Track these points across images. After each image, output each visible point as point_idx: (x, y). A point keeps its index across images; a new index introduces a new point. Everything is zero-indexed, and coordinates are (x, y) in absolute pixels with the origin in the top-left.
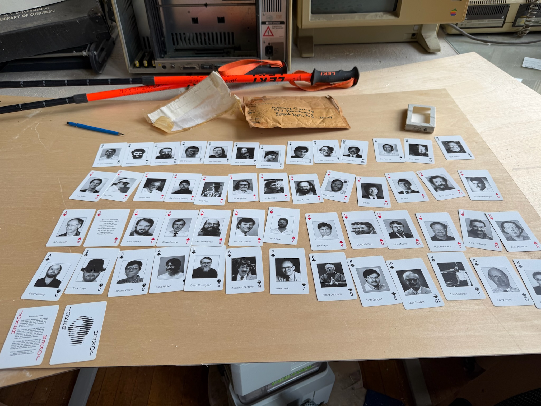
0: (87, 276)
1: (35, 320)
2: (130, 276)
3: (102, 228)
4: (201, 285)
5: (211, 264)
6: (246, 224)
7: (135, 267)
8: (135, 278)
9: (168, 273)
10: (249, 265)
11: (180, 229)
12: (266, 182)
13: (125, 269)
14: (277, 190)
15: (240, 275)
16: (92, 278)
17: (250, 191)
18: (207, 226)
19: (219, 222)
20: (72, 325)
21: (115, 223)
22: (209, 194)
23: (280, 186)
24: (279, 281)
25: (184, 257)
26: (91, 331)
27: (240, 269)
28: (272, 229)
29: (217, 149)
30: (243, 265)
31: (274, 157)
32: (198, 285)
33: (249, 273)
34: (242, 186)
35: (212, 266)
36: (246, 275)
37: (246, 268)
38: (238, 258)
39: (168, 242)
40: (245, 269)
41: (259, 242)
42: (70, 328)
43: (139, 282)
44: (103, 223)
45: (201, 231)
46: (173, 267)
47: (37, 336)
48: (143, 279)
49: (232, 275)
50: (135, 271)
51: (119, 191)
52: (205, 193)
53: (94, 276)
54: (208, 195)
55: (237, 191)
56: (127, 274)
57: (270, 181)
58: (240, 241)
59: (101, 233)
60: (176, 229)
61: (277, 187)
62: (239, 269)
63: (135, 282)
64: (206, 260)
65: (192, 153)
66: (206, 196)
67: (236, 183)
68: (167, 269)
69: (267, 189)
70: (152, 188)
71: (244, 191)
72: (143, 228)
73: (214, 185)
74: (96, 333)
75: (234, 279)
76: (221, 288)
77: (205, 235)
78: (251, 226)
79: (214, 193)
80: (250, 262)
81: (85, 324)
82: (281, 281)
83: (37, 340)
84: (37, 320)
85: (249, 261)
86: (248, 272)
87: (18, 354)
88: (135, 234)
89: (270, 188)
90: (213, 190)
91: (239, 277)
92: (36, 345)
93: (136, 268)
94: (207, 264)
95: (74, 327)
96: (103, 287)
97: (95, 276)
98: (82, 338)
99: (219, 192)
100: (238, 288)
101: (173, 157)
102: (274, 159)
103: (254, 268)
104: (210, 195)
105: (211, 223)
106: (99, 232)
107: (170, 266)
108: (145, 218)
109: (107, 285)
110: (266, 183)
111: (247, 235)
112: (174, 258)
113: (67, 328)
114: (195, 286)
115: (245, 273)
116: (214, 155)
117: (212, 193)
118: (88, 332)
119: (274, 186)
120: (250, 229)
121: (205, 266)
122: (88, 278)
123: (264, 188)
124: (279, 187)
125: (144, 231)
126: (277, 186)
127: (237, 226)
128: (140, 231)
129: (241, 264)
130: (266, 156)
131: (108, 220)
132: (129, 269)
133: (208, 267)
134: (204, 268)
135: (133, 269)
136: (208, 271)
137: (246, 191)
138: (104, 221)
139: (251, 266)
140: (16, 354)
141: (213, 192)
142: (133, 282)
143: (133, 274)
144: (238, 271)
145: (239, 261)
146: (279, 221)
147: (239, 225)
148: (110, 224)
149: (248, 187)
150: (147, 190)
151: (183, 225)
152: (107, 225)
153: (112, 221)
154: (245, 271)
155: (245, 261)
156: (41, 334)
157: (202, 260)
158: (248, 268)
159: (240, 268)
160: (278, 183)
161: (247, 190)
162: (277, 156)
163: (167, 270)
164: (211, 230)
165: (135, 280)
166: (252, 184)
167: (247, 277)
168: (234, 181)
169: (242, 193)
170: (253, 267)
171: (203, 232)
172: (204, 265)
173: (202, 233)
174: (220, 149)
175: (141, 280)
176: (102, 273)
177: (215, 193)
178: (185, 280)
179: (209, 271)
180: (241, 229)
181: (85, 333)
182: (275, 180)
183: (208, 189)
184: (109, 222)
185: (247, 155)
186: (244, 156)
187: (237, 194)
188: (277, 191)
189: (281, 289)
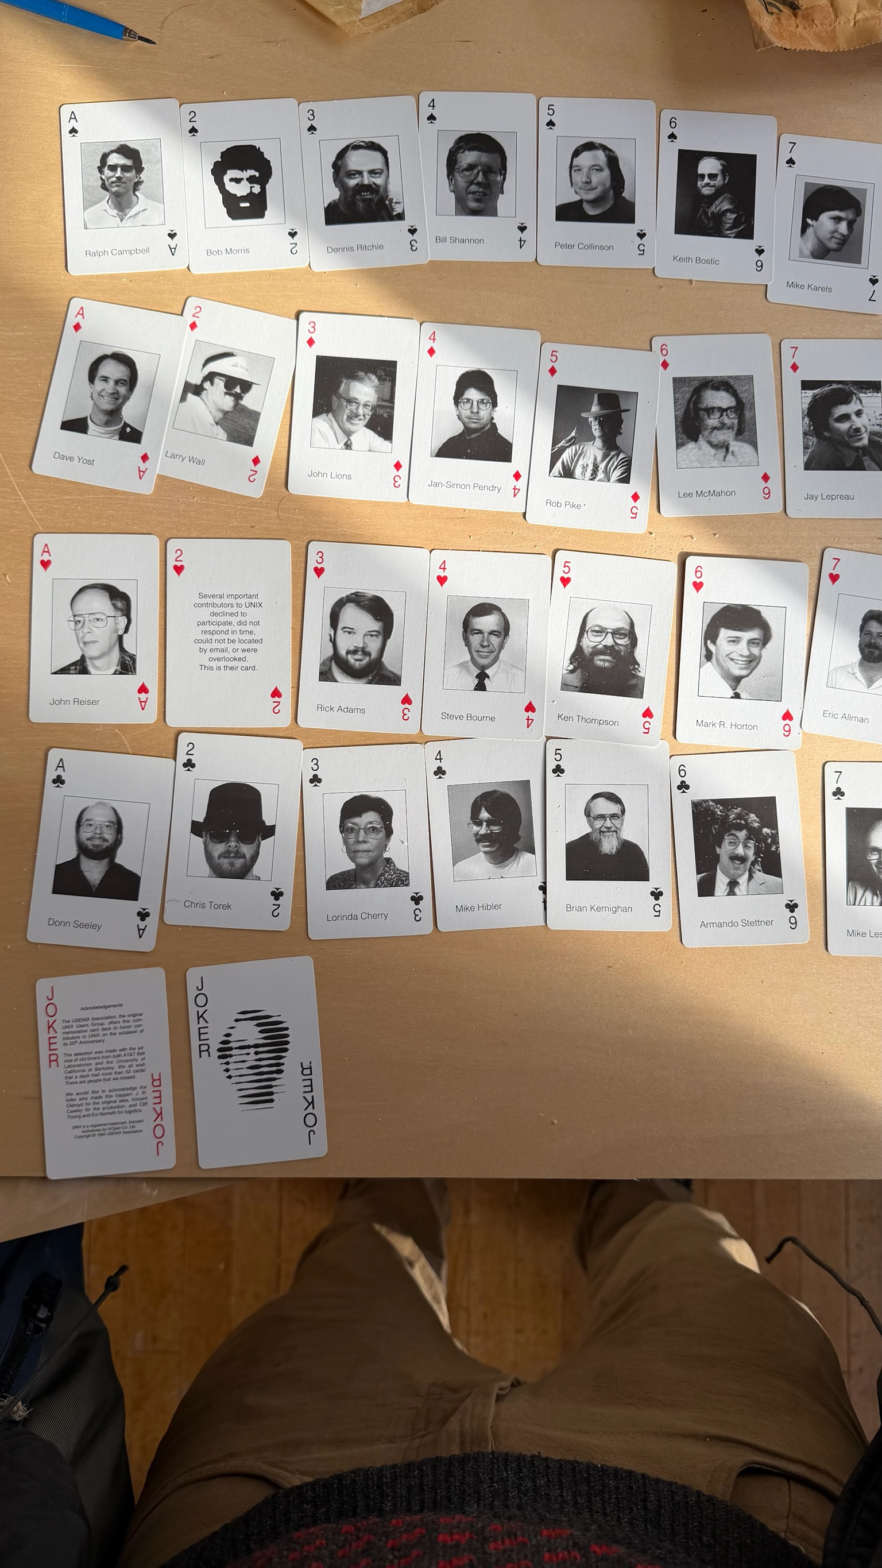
0: (219, 857)
1: (107, 1021)
2: (364, 860)
3: (209, 637)
4: (599, 909)
5: (623, 820)
6: (736, 641)
7: (371, 823)
8: (381, 871)
9: (485, 853)
10: (754, 834)
11: (493, 656)
12: (810, 393)
13: (341, 832)
14: (857, 449)
15: (726, 873)
16: (239, 862)
17: (747, 448)
18: (590, 642)
19: (632, 624)
20: (228, 1042)
21: (252, 614)
22: (580, 462)
23: (867, 423)
24: (857, 903)
25: (526, 785)
26: (291, 1061)
27: (725, 850)
28: (836, 669)
29: (586, 159)
30: (733, 832)
31: (843, 227)
32: (589, 909)
33: (757, 867)
34: (713, 421)
35: (629, 834)
36: (746, 875)
37: (745, 846)
38: (713, 801)
39: (461, 717)
40: (740, 850)
41: (787, 728)
42: (225, 1051)
43: (397, 885)
44: (205, 614)
45: (571, 667)
46: (496, 828)
47: (131, 1077)
48: (408, 873)
49: (698, 873)
50: (373, 840)
51: (222, 434)
52: (566, 456)
53: (244, 857)
54: (578, 471)
55: (691, 445)
56: (352, 854)
57: (827, 388)
58: (717, 721)
59: (214, 664)
60: (477, 651)
61: (858, 430)
62: (720, 847)
63: (383, 883)
64: (604, 807)
65: (478, 184)
66: (568, 473)
67: (688, 396)
68: (476, 834)
69: (815, 440)
70: (350, 418)
71: (724, 450)
72: (361, 645)
73: (595, 408)
74: (306, 1070)
75: (706, 888)
76: (665, 924)
77: (587, 687)
78: (755, 651)
79: (599, 459)
80: (755, 818)
81: (264, 1038)
82: (862, 903)
83: (136, 1088)
84: (110, 1020)
85: (753, 816)
86: (753, 864)
87: (96, 1133)
88: (337, 672)
89: (826, 434)
90: (593, 438)
91: (721, 882)
92: (138, 1108)
93: (374, 829)
94: (608, 823)
95: (236, 1048)
96: (286, 901)
97: (248, 857)
98: (271, 1087)
99: (620, 451)
100: (721, 925)
101: (398, 209)
102: (844, 241)
103: (773, 849)
104: (585, 468)
105: (601, 631)
106: (204, 659)
107: (485, 823)
108: (356, 594)
109: (295, 895)
110: (809, 400)
111: (742, 695)
112: (494, 792)
113: (215, 1054)
114: (581, 909)
115: (742, 865)
116: (577, 198)
117: (592, 460)
118: (283, 1064)
119: (844, 426)
120: (752, 661)
121: (604, 829)
122: (225, 863)
123: (805, 434)
124: (863, 430)
125: (367, 659)
126: (858, 422)
127: (704, 648)
128: (351, 659)
129: (727, 827)
130: (809, 221)
131: (221, 597)
132: (352, 829)
133: (615, 834)
134: (602, 838)
135: (367, 830)
136: (614, 851)
137: (731, 449)
138: (210, 600)
139: (761, 837)
140: (92, 1133)
141: (594, 450)
142: (376, 886)
143: (371, 854)
144: (717, 858)
145: (719, 813)
146: (862, 628)
147: (709, 642)
148: (234, 620)
149: (736, 421)
150: (332, 427)
151: (503, 634)
152: (224, 624)
153: (239, 601)
154: (743, 859)
155: (739, 816)
156: (142, 1071)
157: (591, 805)
158: (751, 844)
159: (723, 845)
160: (860, 407)
161: (735, 446)
162: (858, 219)
163: (480, 839)
164: (607, 664)
165: (382, 875)
166: (753, 405)
167: (750, 883)
168: (678, 382)
169: (715, 464)
170: (769, 841)
171: (579, 672)
172: (598, 824)
173: (575, 679)
174: (601, 157)
175: (402, 879)
176: (266, 845)
177: (603, 460)
178: (545, 883)
179: (618, 851)
180: (718, 661)
181: (274, 1069)
182: (846, 388)
183: (573, 434)
184: (229, 610)
185: (726, 206)
186: (712, 213)
187: (695, 464)
188: (854, 455)
189: (864, 935)
